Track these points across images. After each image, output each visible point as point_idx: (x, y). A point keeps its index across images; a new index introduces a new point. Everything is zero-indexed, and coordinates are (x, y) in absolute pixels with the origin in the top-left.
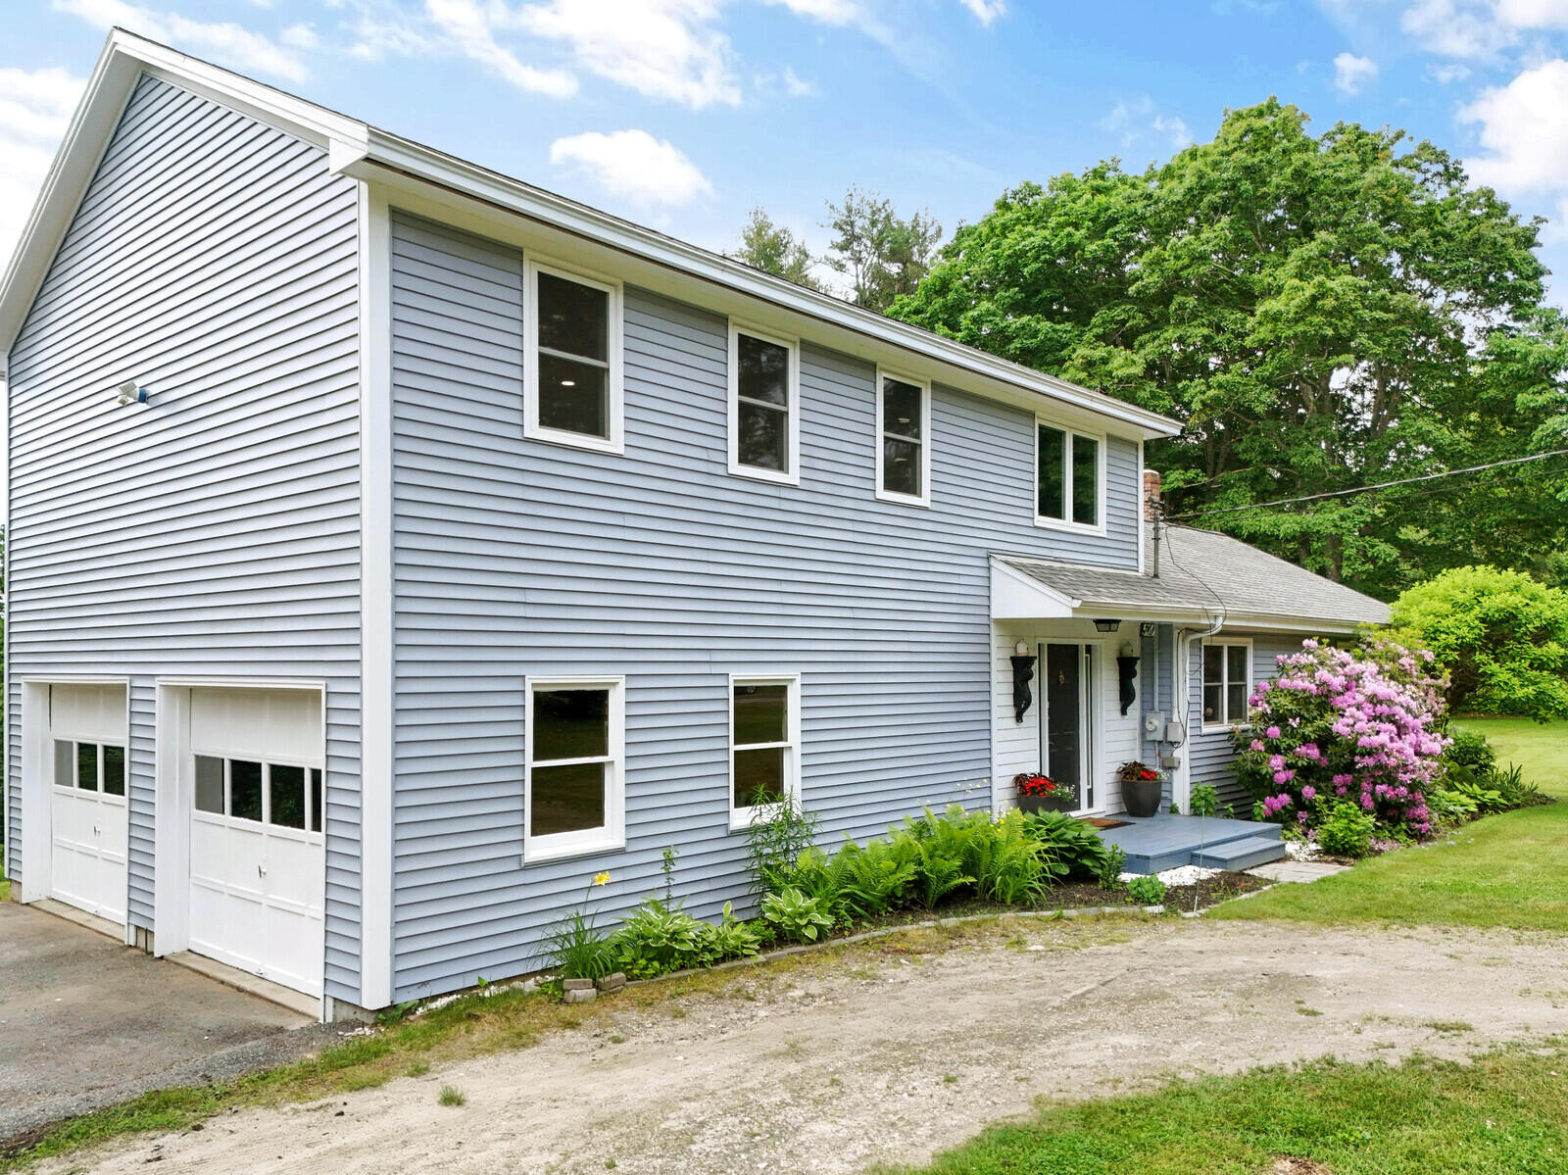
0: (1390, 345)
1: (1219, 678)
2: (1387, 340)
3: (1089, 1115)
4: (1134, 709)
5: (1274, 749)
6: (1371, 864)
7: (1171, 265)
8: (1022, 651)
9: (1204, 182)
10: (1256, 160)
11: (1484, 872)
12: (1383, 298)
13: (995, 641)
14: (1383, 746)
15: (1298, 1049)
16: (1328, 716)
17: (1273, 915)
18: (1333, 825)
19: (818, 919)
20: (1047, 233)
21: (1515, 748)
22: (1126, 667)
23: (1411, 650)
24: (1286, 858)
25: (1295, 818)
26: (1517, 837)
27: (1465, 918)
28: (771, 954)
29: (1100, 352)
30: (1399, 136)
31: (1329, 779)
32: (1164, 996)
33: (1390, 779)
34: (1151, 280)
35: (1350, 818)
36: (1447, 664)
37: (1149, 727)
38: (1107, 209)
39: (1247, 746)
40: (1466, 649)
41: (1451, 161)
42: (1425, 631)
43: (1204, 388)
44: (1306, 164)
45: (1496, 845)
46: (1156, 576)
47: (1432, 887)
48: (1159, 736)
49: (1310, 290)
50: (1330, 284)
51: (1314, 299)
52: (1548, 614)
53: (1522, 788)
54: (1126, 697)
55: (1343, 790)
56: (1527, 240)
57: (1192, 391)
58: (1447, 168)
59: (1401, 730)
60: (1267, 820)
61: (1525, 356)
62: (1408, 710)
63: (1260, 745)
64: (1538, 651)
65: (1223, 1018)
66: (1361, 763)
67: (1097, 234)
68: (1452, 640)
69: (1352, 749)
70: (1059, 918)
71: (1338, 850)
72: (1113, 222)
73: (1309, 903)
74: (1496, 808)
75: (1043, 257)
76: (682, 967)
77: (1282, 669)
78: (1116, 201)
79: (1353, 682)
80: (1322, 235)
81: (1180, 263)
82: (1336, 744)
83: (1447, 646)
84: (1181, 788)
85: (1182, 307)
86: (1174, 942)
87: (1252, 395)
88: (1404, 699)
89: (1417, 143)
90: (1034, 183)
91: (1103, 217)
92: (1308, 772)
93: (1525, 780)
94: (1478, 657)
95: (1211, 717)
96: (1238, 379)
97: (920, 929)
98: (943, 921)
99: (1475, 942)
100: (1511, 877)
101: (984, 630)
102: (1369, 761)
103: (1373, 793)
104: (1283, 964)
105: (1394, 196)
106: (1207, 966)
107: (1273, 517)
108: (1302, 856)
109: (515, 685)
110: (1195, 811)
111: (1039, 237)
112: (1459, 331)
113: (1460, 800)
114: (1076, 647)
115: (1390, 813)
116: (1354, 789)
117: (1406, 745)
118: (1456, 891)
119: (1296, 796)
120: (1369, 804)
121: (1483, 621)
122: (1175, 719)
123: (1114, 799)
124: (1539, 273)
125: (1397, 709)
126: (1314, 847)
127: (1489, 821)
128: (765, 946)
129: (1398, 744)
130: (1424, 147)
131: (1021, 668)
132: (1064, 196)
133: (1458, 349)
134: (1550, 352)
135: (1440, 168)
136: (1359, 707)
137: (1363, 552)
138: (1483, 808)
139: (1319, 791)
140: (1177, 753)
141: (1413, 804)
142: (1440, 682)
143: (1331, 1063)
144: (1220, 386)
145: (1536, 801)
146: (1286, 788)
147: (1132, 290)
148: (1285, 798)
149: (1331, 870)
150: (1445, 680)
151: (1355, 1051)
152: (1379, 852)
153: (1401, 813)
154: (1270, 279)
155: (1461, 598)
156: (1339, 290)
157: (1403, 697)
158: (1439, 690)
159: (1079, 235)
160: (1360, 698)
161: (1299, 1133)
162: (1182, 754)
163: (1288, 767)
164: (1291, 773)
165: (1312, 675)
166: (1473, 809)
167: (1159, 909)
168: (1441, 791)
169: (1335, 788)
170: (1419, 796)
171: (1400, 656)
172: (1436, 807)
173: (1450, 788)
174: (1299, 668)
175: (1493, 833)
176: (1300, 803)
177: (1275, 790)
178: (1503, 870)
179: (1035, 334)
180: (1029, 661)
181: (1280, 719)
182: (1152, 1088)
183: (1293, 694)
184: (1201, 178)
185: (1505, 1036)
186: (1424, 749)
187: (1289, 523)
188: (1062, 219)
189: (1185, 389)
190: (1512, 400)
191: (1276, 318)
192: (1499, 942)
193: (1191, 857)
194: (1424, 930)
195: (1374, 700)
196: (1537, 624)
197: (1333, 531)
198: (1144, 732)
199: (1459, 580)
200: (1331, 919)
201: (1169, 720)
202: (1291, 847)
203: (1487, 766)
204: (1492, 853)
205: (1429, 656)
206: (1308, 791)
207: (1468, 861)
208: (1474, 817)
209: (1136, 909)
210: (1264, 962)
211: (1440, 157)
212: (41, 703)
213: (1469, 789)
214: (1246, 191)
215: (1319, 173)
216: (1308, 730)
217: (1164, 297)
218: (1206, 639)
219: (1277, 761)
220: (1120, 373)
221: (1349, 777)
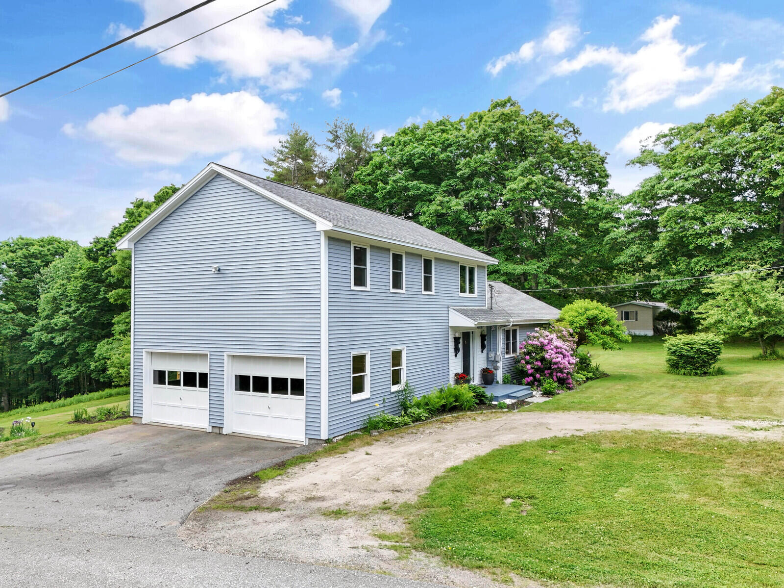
0: (555, 202)
1: (510, 340)
2: (554, 200)
3: (512, 447)
4: (485, 351)
5: (528, 363)
6: (557, 397)
7: (472, 164)
8: (457, 335)
9: (486, 133)
10: (505, 126)
11: (587, 398)
12: (552, 184)
13: (450, 333)
14: (559, 362)
15: (548, 435)
16: (544, 353)
17: (535, 410)
18: (546, 386)
19: (425, 415)
20: (423, 147)
21: (599, 356)
22: (483, 338)
23: (565, 328)
24: (533, 396)
25: (534, 384)
26: (597, 388)
27: (582, 409)
28: (415, 424)
29: (446, 199)
30: (557, 116)
31: (543, 372)
32: (516, 428)
33: (562, 372)
34: (466, 171)
35: (550, 384)
36: (576, 333)
37: (490, 356)
38: (448, 140)
39: (519, 362)
40: (582, 328)
41: (576, 127)
42: (569, 322)
43: (486, 215)
44: (524, 130)
45: (591, 390)
46: (491, 309)
47: (574, 402)
48: (493, 359)
49: (526, 181)
50: (534, 179)
51: (528, 184)
52: (606, 316)
53: (600, 372)
54: (483, 347)
55: (548, 375)
56: (603, 161)
57: (482, 216)
58: (574, 130)
59: (564, 356)
60: (526, 385)
61: (602, 209)
62: (566, 350)
63: (523, 362)
64: (604, 329)
65: (531, 431)
66: (553, 367)
67: (444, 150)
68: (578, 325)
69: (551, 363)
70: (482, 413)
71: (547, 393)
72: (450, 145)
73: (543, 407)
74: (591, 379)
75: (422, 158)
76: (395, 427)
77: (529, 337)
78: (451, 137)
79: (551, 341)
80: (530, 159)
81: (476, 165)
82: (546, 361)
83: (577, 327)
84: (500, 375)
85: (478, 182)
86: (513, 418)
87: (504, 219)
88: (565, 347)
89: (563, 118)
90: (416, 124)
91: (446, 143)
92: (538, 370)
93: (601, 369)
94: (586, 331)
95: (507, 353)
96: (500, 213)
97: (448, 417)
98: (453, 415)
99: (584, 414)
100: (594, 399)
101: (447, 330)
102: (555, 366)
103: (556, 376)
104: (540, 421)
105: (556, 144)
106: (524, 422)
107: (513, 266)
108: (537, 395)
109: (349, 355)
110: (504, 383)
111: (421, 148)
112: (579, 192)
113: (580, 377)
114: (469, 332)
115: (561, 382)
116: (551, 375)
117: (565, 361)
118: (580, 403)
119: (534, 377)
120: (555, 379)
121: (587, 319)
122: (498, 354)
123: (480, 379)
124: (607, 176)
125: (563, 350)
126: (540, 393)
127: (589, 383)
128: (413, 422)
129: (564, 361)
130: (566, 121)
131: (457, 340)
132: (429, 132)
133: (579, 199)
134: (611, 209)
135: (572, 129)
136: (552, 350)
137: (545, 280)
138: (587, 379)
139: (541, 376)
140: (498, 365)
141: (568, 379)
142: (574, 339)
143: (556, 437)
144: (493, 215)
145: (604, 376)
146: (532, 375)
147: (458, 174)
148: (531, 378)
149: (547, 399)
150: (576, 339)
151: (560, 435)
152: (559, 394)
153: (564, 381)
154: (511, 174)
155: (580, 311)
156: (537, 181)
157: (565, 346)
158: (574, 342)
159: (437, 150)
160: (552, 347)
161: (552, 447)
162: (500, 365)
163: (532, 368)
164: (533, 370)
165: (538, 339)
166: (585, 379)
167: (507, 410)
168: (575, 374)
169: (545, 374)
170: (569, 376)
171: (563, 331)
172: (573, 379)
173: (578, 373)
174: (535, 337)
175: (590, 387)
176: (535, 379)
177: (528, 375)
178: (592, 397)
179: (419, 189)
180: (459, 338)
181: (529, 353)
182: (521, 443)
183: (532, 345)
184: (484, 131)
185: (590, 430)
186: (571, 362)
187: (519, 269)
188: (429, 142)
189: (479, 215)
190: (597, 224)
191: (514, 190)
192: (590, 413)
193: (508, 396)
194: (572, 412)
195: (556, 347)
196: (603, 320)
197: (535, 272)
198: (488, 358)
199: (580, 305)
200: (550, 411)
201: (496, 354)
202: (534, 393)
203: (589, 364)
204: (589, 393)
205: (571, 331)
206: (538, 376)
207: (583, 395)
208: (585, 382)
209: (500, 410)
210: (536, 420)
211: (571, 125)
212: (149, 357)
213: (583, 373)
214: (502, 138)
215: (529, 134)
216: (538, 357)
217: (471, 177)
218: (506, 328)
219: (529, 367)
220: (455, 208)
221: (549, 371)
